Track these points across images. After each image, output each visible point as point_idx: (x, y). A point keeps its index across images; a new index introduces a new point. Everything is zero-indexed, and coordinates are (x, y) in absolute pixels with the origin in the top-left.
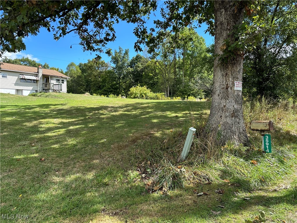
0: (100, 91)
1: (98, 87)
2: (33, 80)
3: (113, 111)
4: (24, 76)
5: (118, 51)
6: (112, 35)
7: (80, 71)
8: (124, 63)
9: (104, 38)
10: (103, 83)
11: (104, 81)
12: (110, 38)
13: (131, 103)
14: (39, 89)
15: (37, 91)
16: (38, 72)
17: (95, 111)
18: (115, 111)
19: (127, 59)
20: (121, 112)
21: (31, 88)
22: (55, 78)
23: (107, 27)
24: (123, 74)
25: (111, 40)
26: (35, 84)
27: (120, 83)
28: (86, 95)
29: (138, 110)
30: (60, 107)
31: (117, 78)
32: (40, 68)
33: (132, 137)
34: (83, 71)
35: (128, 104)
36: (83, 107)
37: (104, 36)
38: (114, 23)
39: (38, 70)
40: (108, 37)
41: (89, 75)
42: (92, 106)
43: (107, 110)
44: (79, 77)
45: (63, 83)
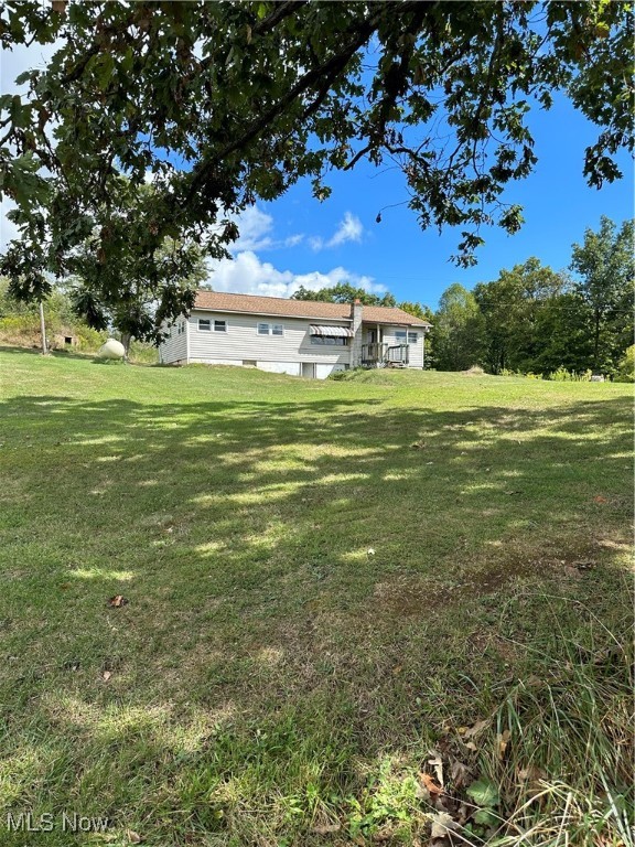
0: (531, 362)
1: (525, 350)
2: (340, 337)
3: (516, 425)
4: (321, 328)
5: (597, 230)
6: (520, 156)
7: (475, 306)
8: (616, 267)
9: (491, 171)
10: (542, 337)
11: (546, 330)
12: (514, 166)
13: (600, 398)
14: (352, 360)
15: (347, 366)
16: (352, 317)
17: (452, 424)
18: (523, 428)
19: (628, 253)
20: (542, 432)
21: (335, 359)
22: (394, 330)
23: (502, 128)
24: (612, 303)
25: (517, 174)
26: (346, 348)
27: (598, 332)
28: (472, 375)
29: (617, 424)
30: (360, 409)
31: (591, 317)
32: (358, 305)
33: (495, 552)
34: (485, 305)
35: (587, 403)
36: (426, 409)
37: (493, 161)
38: (527, 109)
39: (352, 310)
40: (505, 166)
41: (503, 316)
42: (454, 407)
43: (493, 423)
44: (473, 323)
45: (415, 341)
